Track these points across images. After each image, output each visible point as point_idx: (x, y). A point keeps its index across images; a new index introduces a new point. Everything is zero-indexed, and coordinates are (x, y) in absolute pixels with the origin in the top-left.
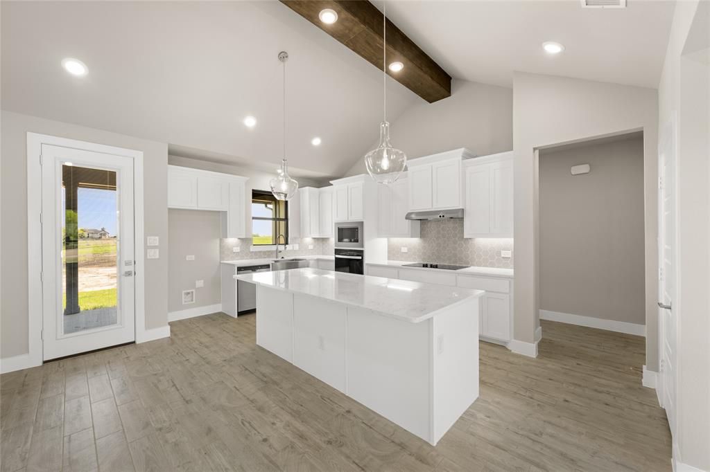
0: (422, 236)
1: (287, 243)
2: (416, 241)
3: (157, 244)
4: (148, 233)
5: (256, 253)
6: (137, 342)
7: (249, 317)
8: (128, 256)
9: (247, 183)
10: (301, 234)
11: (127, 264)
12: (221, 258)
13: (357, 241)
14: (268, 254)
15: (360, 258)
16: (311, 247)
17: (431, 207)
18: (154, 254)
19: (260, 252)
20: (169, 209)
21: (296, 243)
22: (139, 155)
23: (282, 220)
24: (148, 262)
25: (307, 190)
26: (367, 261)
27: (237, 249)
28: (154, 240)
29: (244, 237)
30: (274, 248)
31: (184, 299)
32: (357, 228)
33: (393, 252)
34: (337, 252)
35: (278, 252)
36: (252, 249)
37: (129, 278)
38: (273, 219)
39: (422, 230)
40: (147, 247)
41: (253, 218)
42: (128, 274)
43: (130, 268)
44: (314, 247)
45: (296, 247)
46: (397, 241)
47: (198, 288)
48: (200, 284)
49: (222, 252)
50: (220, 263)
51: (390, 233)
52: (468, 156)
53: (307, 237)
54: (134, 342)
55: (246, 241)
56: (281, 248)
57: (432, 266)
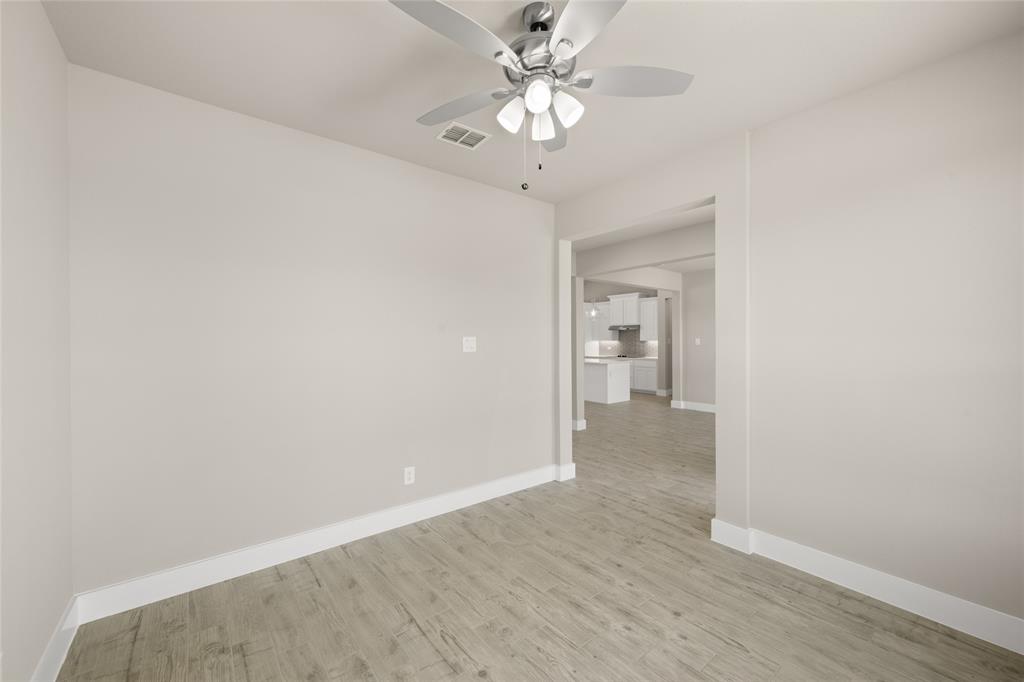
0: (619, 340)
2: (616, 343)
17: (622, 323)
33: (602, 349)
39: (620, 336)
46: (604, 342)
51: (600, 338)
57: (623, 357)
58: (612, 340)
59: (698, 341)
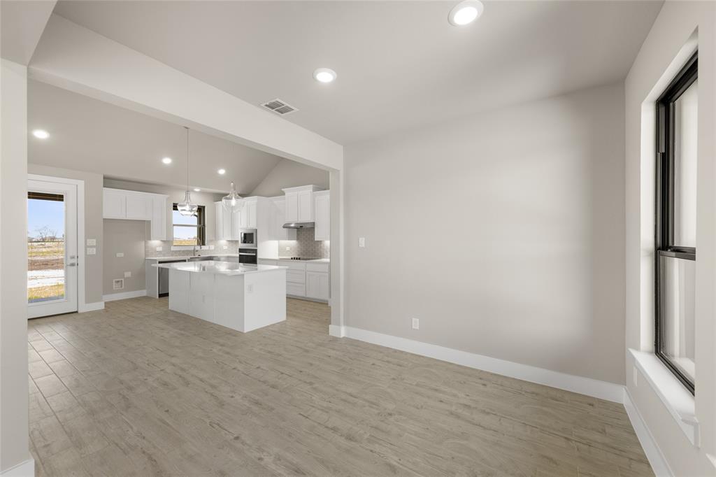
0: (298, 239)
1: (203, 244)
2: (294, 243)
3: (95, 244)
4: (87, 236)
5: (176, 252)
6: (80, 312)
7: (165, 298)
8: (72, 252)
9: (168, 199)
10: (216, 237)
11: (73, 258)
12: (146, 255)
13: (252, 242)
14: (187, 253)
15: (255, 254)
16: (225, 248)
17: (297, 220)
18: (93, 251)
19: (179, 251)
20: (104, 219)
21: (212, 244)
22: (81, 184)
24: (87, 257)
25: (221, 204)
26: (259, 256)
27: (159, 249)
28: (93, 242)
29: (165, 239)
30: (192, 248)
31: (115, 286)
32: (254, 234)
33: (281, 250)
34: (241, 251)
35: (196, 251)
36: (173, 249)
37: (72, 268)
39: (298, 235)
40: (86, 247)
42: (73, 265)
43: (74, 261)
44: (229, 247)
45: (212, 247)
46: (283, 242)
47: (127, 278)
48: (128, 274)
49: (146, 252)
50: (145, 259)
52: (316, 189)
53: (221, 239)
54: (77, 312)
55: (167, 243)
56: (198, 248)
57: (297, 259)
58: (289, 240)
59: (362, 242)
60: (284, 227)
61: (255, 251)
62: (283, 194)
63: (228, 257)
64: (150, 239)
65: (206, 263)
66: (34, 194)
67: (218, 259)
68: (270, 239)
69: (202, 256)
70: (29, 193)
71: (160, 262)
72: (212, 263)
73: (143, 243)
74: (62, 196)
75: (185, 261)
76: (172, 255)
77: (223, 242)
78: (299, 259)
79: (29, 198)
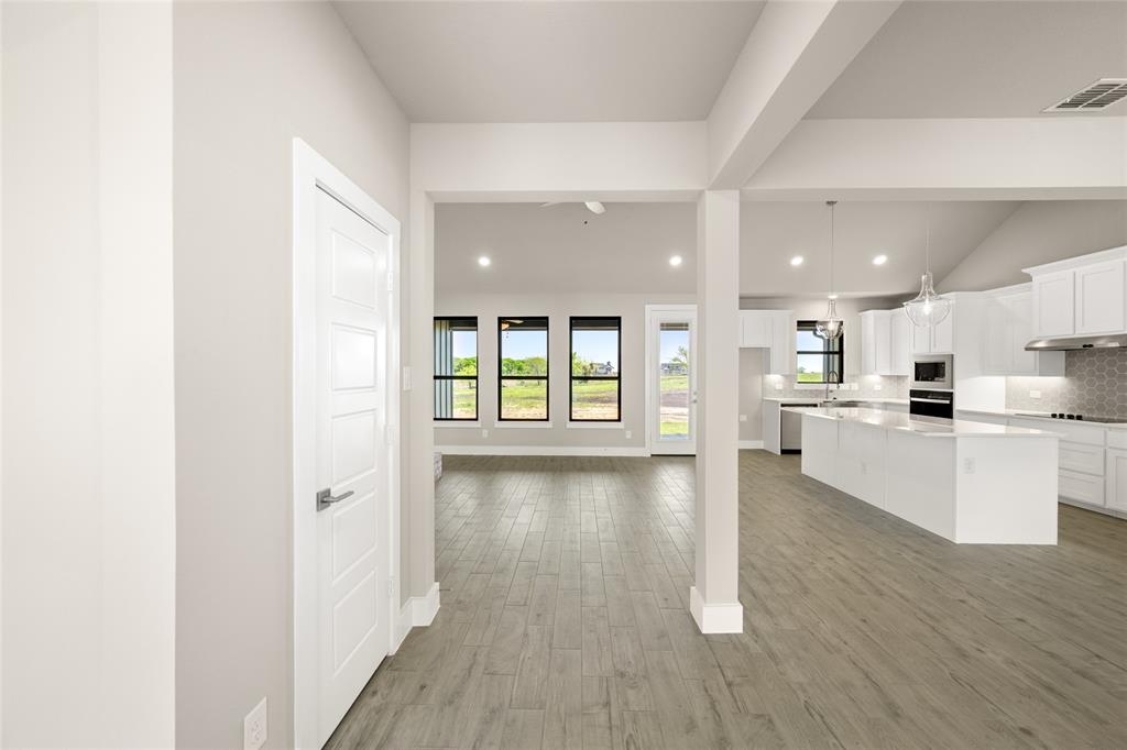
0: (1068, 373)
1: (841, 381)
2: (1056, 382)
5: (801, 392)
7: (795, 457)
8: (695, 388)
10: (862, 371)
11: (695, 393)
12: (763, 395)
13: (942, 380)
14: (817, 393)
15: (948, 402)
16: (878, 387)
17: (1071, 332)
19: (807, 391)
21: (854, 382)
23: (836, 353)
25: (871, 315)
26: (957, 406)
27: (780, 387)
29: (787, 373)
30: (824, 386)
32: (944, 363)
34: (913, 393)
35: (828, 392)
36: (797, 386)
37: (694, 405)
38: (824, 353)
39: (1070, 364)
41: (799, 353)
42: (695, 402)
44: (885, 387)
45: (855, 386)
46: (1022, 381)
48: (743, 418)
49: (763, 389)
50: (763, 400)
53: (871, 374)
55: (790, 378)
56: (833, 387)
57: (1070, 417)
58: (1040, 375)
60: (1027, 349)
61: (950, 396)
62: (1028, 278)
63: (885, 404)
64: (769, 373)
65: (844, 411)
66: (668, 325)
67: (868, 405)
68: (984, 373)
69: (840, 399)
70: (662, 325)
71: (783, 405)
72: (854, 411)
73: (760, 378)
74: (687, 325)
75: (815, 405)
76: (795, 396)
77: (874, 380)
78: (1079, 418)
79: (662, 329)
